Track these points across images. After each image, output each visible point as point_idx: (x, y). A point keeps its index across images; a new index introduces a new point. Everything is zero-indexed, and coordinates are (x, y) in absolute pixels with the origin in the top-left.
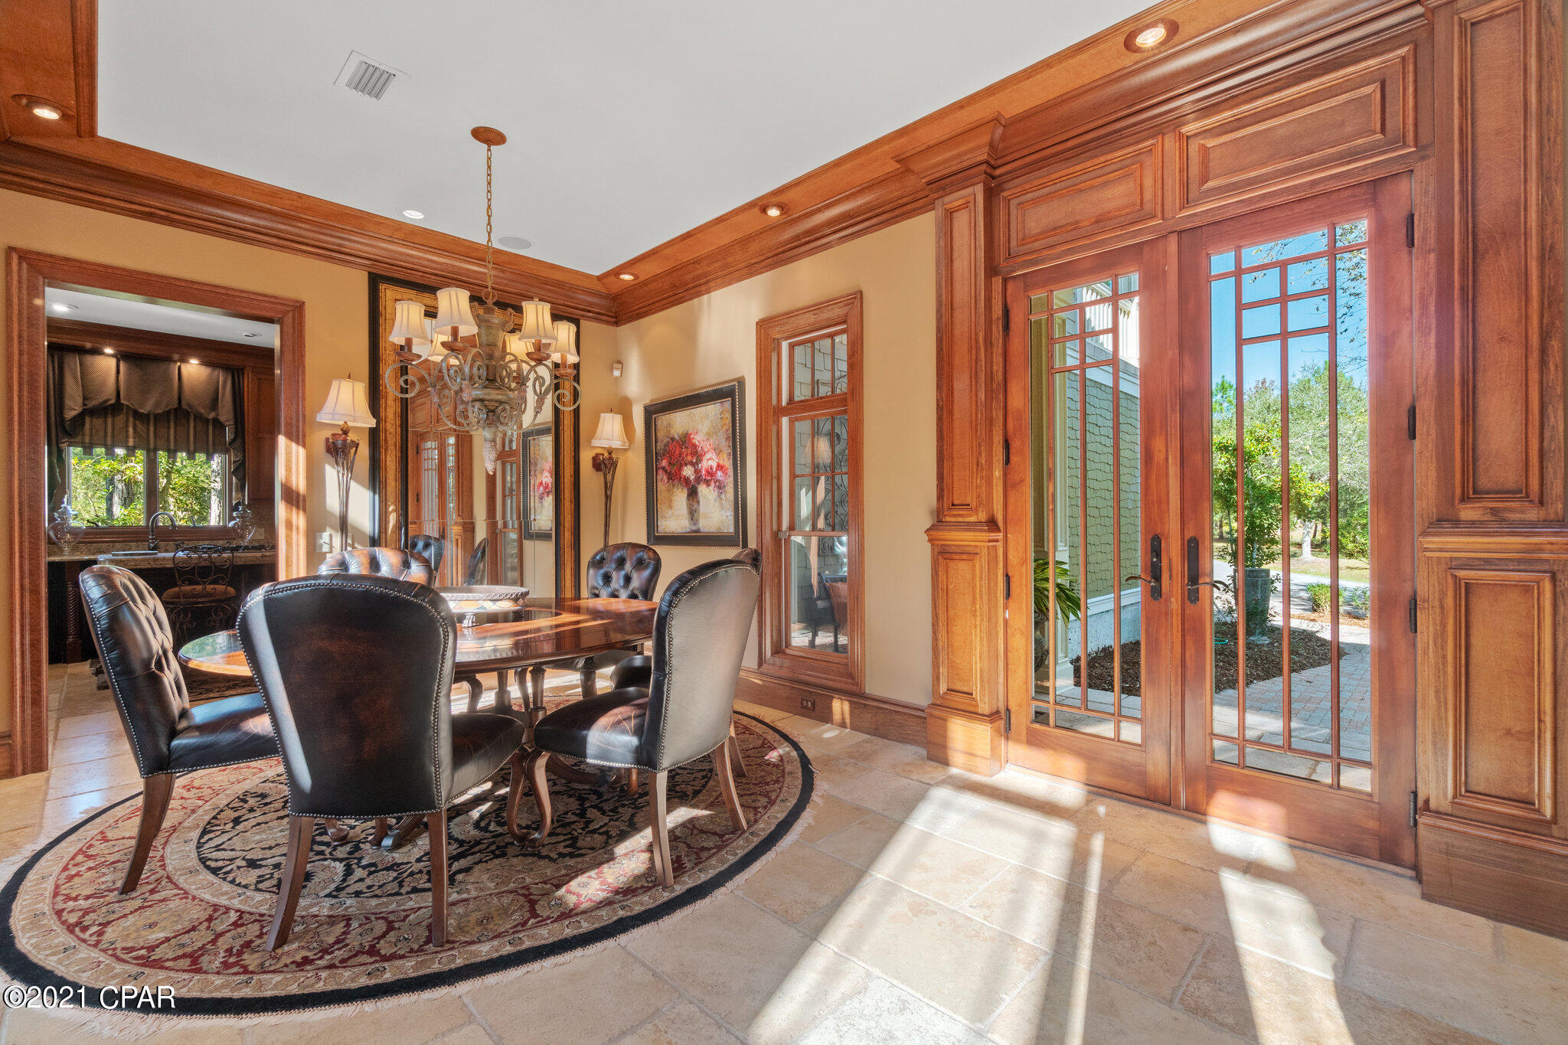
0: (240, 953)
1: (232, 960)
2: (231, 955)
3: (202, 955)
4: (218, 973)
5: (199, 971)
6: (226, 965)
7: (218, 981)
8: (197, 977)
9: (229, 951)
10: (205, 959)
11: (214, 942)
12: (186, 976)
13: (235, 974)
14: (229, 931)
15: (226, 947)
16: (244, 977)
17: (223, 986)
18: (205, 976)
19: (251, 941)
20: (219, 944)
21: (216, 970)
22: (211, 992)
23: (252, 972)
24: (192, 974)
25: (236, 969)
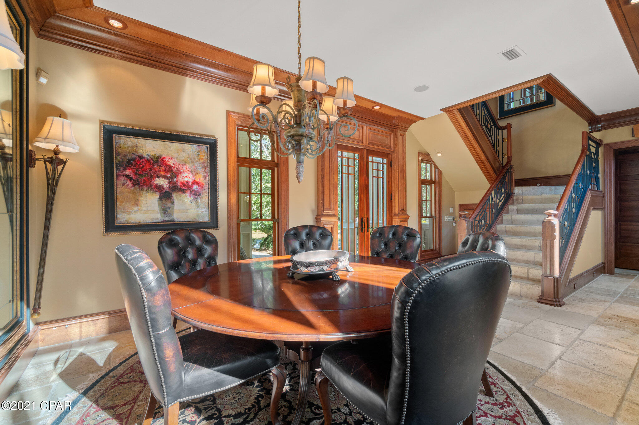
0: (501, 404)
1: (506, 404)
2: (504, 406)
3: (510, 416)
4: (515, 405)
5: (518, 412)
6: (509, 405)
7: (517, 403)
8: (521, 410)
9: (502, 408)
10: (511, 414)
11: (500, 417)
12: (523, 414)
13: (511, 400)
14: (491, 415)
15: (500, 410)
16: (511, 397)
17: (519, 400)
18: (518, 409)
19: (492, 404)
20: (500, 414)
21: (514, 407)
22: (523, 402)
23: (507, 395)
24: (521, 412)
25: (509, 401)
